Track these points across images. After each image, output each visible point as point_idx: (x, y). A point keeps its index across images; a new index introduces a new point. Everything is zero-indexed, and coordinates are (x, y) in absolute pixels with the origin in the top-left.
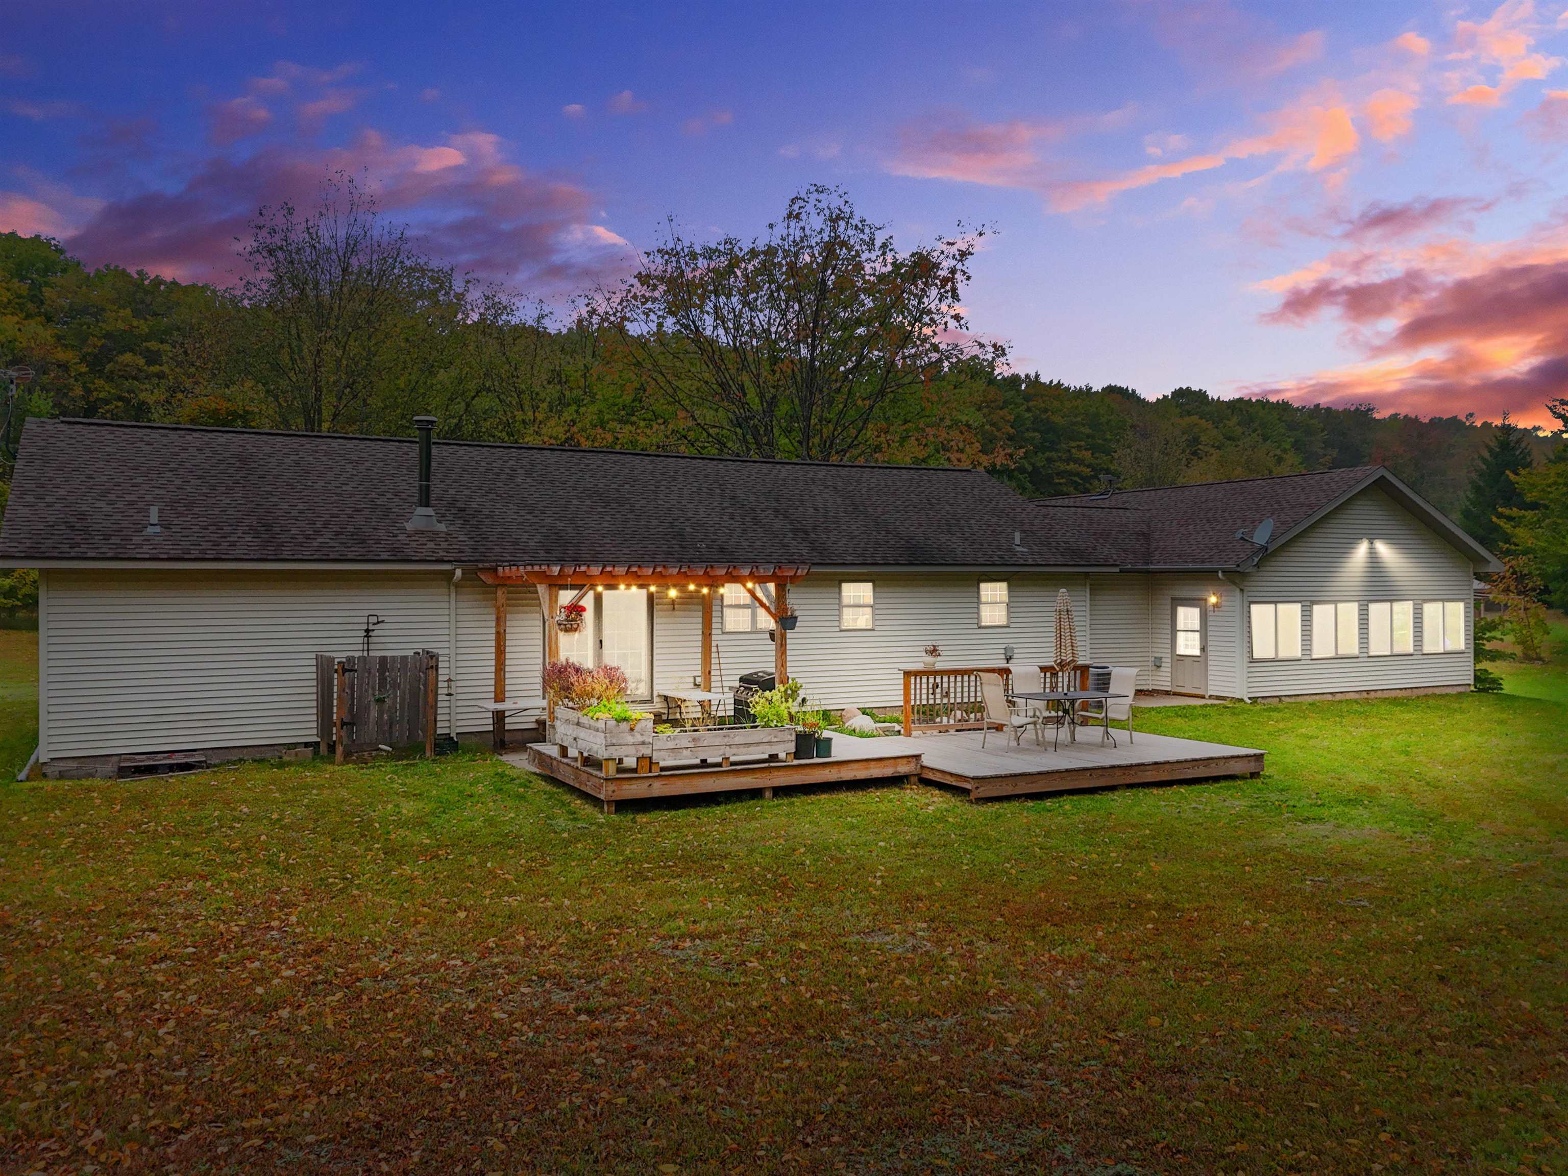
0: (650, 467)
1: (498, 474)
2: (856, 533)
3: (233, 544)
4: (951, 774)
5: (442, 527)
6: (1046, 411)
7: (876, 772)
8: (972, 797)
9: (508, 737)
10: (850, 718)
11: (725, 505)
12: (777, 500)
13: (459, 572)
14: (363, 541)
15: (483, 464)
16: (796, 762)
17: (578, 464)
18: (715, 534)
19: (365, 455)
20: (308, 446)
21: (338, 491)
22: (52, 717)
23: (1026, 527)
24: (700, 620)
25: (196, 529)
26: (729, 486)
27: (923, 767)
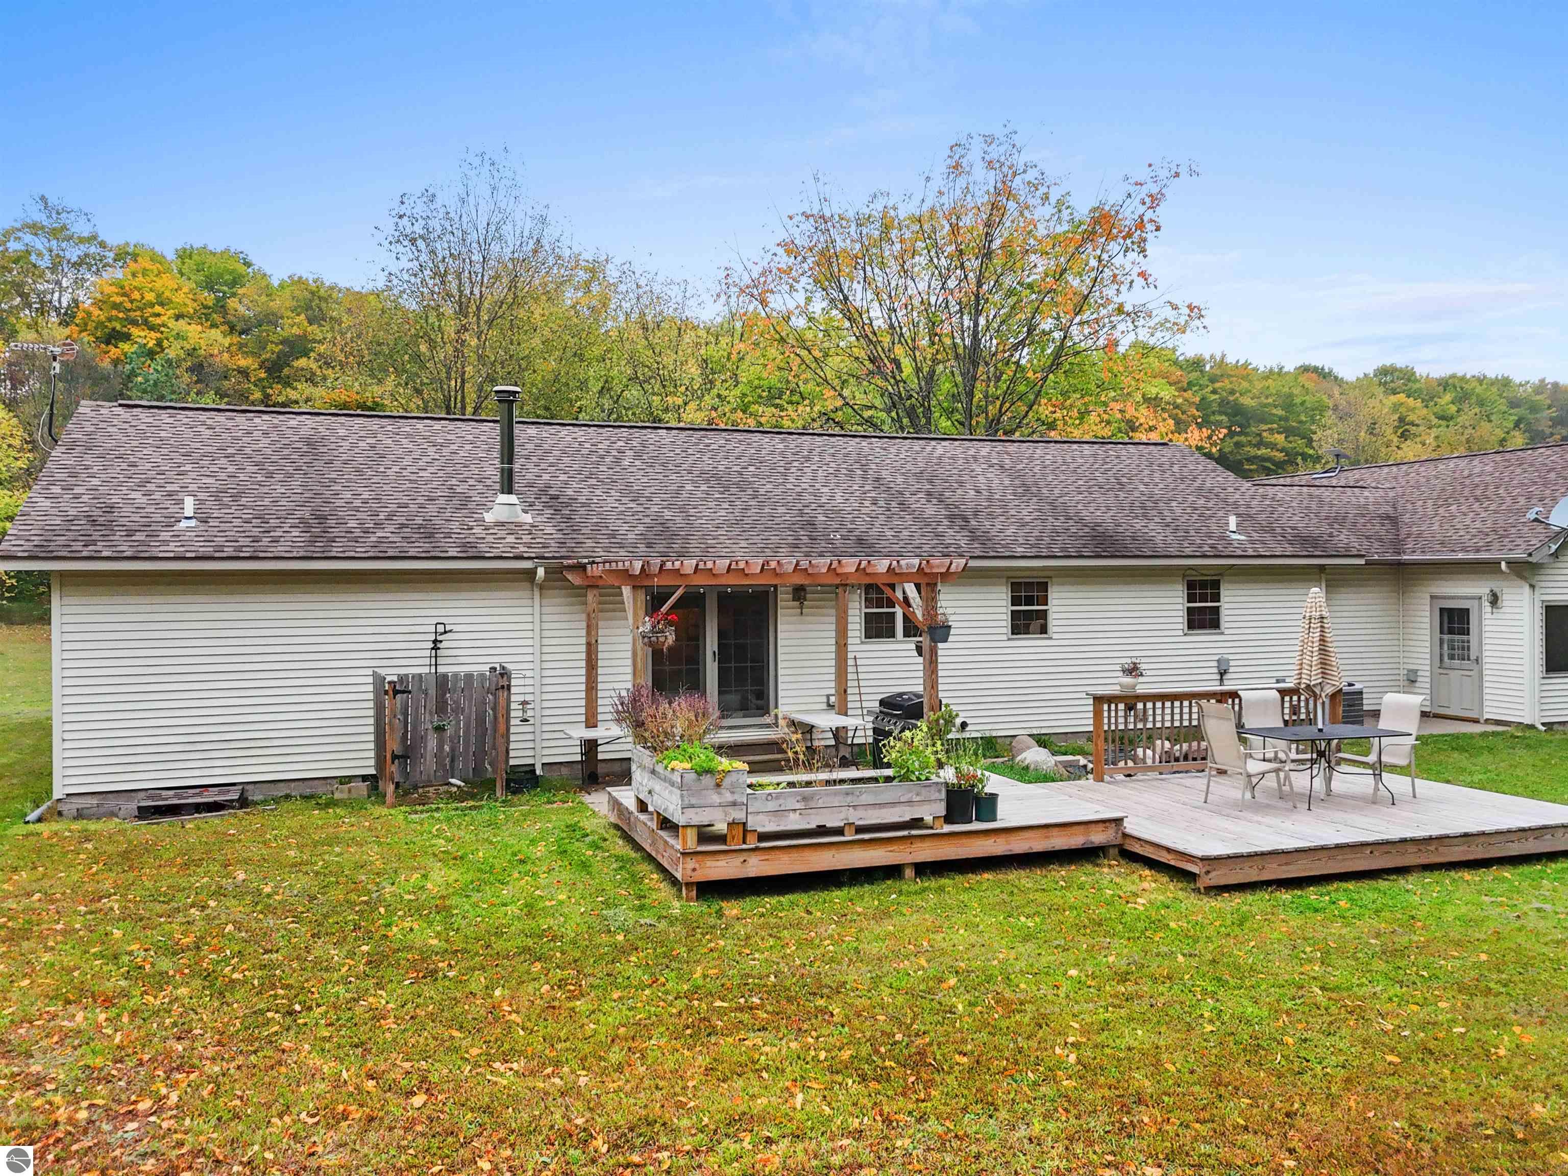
0: (781, 446)
1: (602, 457)
2: (1028, 519)
3: (275, 540)
4: (1169, 850)
5: (528, 518)
6: (1232, 392)
7: (1059, 842)
8: (1200, 884)
9: (601, 769)
10: (1022, 751)
11: (867, 488)
12: (930, 482)
13: (541, 572)
14: (431, 535)
15: (587, 445)
16: (947, 828)
17: (697, 444)
18: (852, 522)
19: (452, 437)
20: (390, 428)
21: (413, 477)
22: (68, 745)
23: (1242, 510)
24: (833, 627)
25: (237, 522)
26: (873, 466)
27: (1125, 836)
